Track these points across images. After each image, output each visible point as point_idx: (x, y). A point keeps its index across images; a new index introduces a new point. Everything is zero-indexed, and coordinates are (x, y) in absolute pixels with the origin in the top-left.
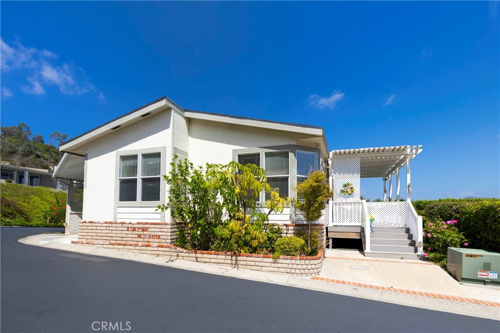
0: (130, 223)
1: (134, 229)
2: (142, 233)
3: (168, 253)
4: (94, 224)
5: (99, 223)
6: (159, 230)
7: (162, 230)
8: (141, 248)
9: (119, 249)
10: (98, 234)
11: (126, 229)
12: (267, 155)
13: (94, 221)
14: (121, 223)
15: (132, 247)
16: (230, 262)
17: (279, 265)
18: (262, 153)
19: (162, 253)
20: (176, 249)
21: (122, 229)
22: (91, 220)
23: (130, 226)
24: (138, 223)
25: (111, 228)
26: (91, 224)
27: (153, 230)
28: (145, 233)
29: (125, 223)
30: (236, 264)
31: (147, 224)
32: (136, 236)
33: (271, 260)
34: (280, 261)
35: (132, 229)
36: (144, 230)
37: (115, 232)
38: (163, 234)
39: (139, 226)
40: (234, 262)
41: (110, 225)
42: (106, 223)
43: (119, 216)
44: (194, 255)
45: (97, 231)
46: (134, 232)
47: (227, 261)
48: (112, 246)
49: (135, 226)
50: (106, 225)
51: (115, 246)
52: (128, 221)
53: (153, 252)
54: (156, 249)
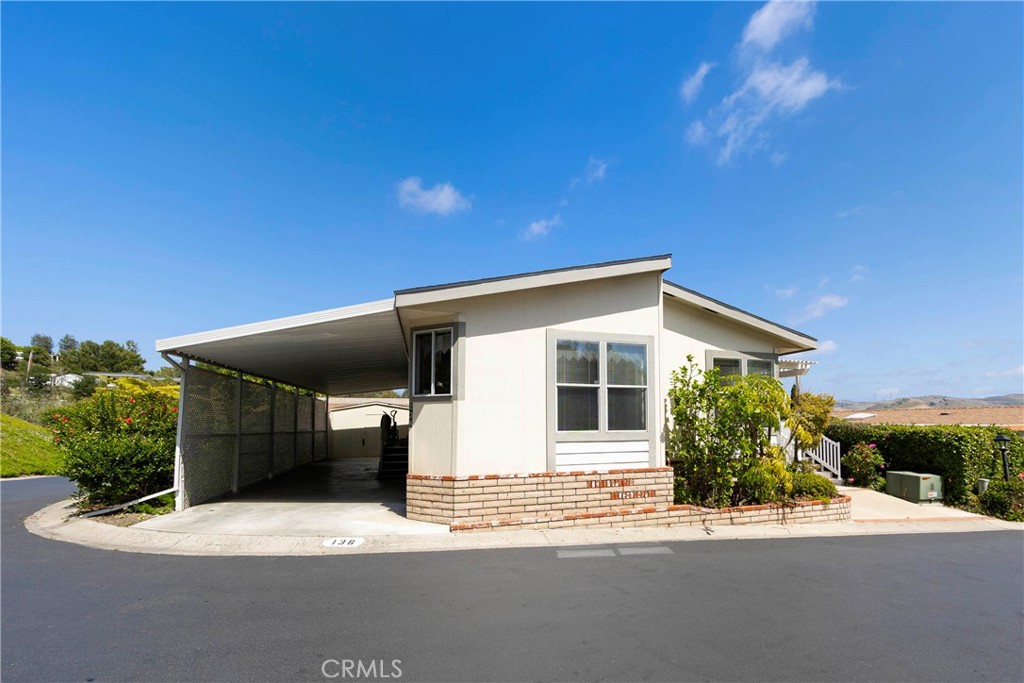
0: (595, 473)
1: (603, 484)
2: (620, 489)
3: (687, 519)
4: (501, 482)
5: (516, 477)
6: (653, 481)
7: (659, 480)
8: (637, 517)
9: (587, 525)
10: (514, 502)
11: (585, 485)
12: (751, 364)
13: (502, 473)
14: (572, 474)
15: (619, 518)
16: (775, 517)
17: (829, 512)
18: (744, 359)
19: (676, 520)
20: (699, 510)
21: (575, 485)
22: (492, 473)
23: (593, 478)
24: (611, 472)
25: (548, 487)
26: (494, 482)
27: (641, 483)
28: (626, 489)
29: (582, 474)
30: (784, 518)
31: (629, 471)
32: (609, 496)
33: (821, 507)
34: (831, 506)
35: (598, 484)
36: (623, 483)
37: (560, 493)
38: (661, 487)
39: (614, 477)
40: (781, 516)
41: (547, 480)
42: (537, 476)
43: (559, 460)
44: (727, 515)
45: (511, 495)
46: (603, 490)
47: (772, 517)
48: (571, 522)
49: (604, 478)
50: (535, 480)
51: (578, 521)
52: (588, 469)
53: (660, 521)
54: (666, 514)
